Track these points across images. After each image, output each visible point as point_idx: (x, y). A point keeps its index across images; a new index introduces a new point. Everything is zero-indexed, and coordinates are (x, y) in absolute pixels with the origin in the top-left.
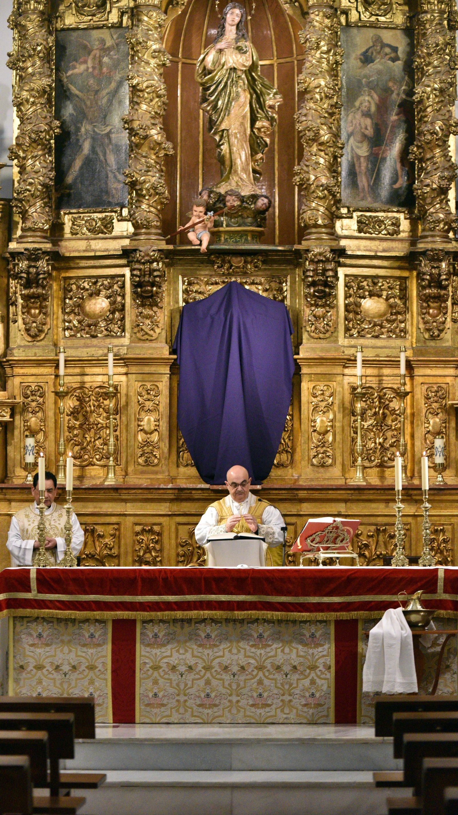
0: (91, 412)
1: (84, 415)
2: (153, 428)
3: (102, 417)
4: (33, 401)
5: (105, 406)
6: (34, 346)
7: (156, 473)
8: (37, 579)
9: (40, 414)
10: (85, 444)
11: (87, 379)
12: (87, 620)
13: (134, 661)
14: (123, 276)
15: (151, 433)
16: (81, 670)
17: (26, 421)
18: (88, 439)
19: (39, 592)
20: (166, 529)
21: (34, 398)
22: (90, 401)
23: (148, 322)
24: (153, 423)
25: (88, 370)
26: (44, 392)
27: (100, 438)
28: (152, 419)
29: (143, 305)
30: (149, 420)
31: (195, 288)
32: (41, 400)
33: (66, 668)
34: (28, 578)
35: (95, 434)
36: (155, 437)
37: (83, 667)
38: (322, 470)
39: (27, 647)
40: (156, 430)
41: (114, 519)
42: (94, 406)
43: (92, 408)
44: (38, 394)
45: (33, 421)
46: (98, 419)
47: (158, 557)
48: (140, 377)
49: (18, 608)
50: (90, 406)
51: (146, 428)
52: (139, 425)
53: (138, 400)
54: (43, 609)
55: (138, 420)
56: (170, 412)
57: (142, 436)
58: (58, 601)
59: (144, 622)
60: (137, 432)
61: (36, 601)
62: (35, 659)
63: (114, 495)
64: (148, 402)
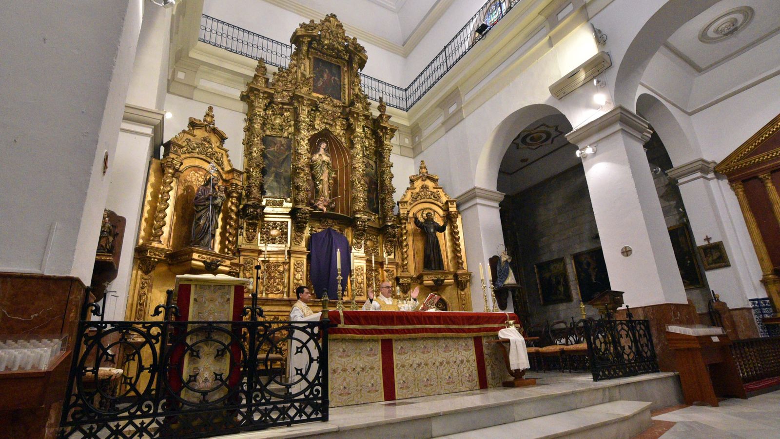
0: (272, 272)
1: (269, 273)
2: (300, 278)
3: (277, 274)
4: (249, 266)
5: (279, 269)
6: (249, 244)
8: (344, 316)
9: (251, 272)
10: (269, 285)
11: (270, 259)
12: (369, 340)
13: (393, 363)
14: (287, 222)
15: (299, 280)
16: (367, 370)
17: (244, 274)
18: (271, 283)
19: (345, 324)
23: (299, 238)
24: (300, 276)
25: (271, 256)
29: (298, 232)
30: (298, 275)
31: (314, 229)
33: (358, 370)
34: (339, 315)
35: (274, 281)
37: (367, 369)
38: (360, 297)
39: (337, 358)
40: (301, 279)
44: (250, 263)
46: (275, 275)
48: (295, 259)
49: (333, 334)
50: (272, 270)
51: (297, 278)
52: (294, 277)
53: (295, 267)
54: (348, 334)
55: (294, 275)
56: (307, 273)
57: (295, 281)
58: (356, 329)
59: (396, 340)
60: (294, 280)
61: (344, 329)
62: (342, 365)
63: (288, 303)
64: (298, 269)
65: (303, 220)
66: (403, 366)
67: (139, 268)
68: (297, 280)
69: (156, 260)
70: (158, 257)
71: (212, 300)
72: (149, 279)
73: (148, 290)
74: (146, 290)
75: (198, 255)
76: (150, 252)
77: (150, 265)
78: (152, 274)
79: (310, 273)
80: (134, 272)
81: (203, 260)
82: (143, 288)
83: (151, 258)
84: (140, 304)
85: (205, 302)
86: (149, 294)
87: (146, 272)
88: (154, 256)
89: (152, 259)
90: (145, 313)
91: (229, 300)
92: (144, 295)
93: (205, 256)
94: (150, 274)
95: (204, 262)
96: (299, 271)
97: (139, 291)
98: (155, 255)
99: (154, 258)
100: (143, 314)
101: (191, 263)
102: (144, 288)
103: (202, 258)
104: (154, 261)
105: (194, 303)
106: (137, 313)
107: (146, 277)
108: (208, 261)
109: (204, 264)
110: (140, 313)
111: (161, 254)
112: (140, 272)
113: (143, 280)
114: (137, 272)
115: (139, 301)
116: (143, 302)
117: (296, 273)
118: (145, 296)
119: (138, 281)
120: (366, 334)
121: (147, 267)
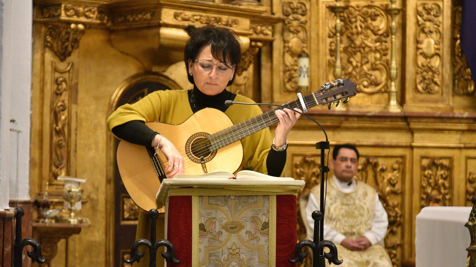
0: (358, 34)
1: (349, 37)
2: (433, 51)
3: (370, 40)
4: (296, 19)
5: (374, 27)
7: (436, 101)
9: (302, 35)
10: (350, 69)
15: (432, 56)
17: (285, 41)
18: (354, 64)
20: (456, 163)
21: (296, 16)
22: (356, 21)
24: (433, 46)
26: (306, 10)
27: (367, 62)
28: (433, 42)
30: (429, 43)
32: (303, 19)
35: (363, 57)
36: (436, 62)
40: (437, 54)
41: (398, 152)
42: (361, 27)
43: (359, 29)
44: (300, 11)
45: (294, 41)
46: (366, 42)
47: (447, 194)
50: (356, 27)
51: (425, 50)
52: (418, 48)
53: (418, 21)
55: (417, 42)
56: (453, 33)
57: (421, 60)
60: (416, 56)
63: (402, 124)
64: (428, 24)
67: (45, 46)
68: (425, 56)
69: (81, 26)
70: (83, 19)
71: (234, 228)
72: (69, 71)
73: (70, 97)
74: (65, 97)
75: (172, 12)
76: (66, 10)
77: (68, 39)
78: (74, 58)
79: (461, 32)
80: (38, 56)
81: (186, 24)
82: (58, 94)
83: (69, 23)
84: (58, 133)
85: (220, 233)
86: (74, 108)
87: (63, 55)
88: (75, 18)
89: (73, 26)
90: (69, 153)
91: (266, 225)
92: (63, 110)
93: (188, 14)
94: (69, 59)
95: (188, 29)
96: (431, 32)
97: (52, 103)
98: (77, 14)
99: (77, 23)
100: (65, 155)
101: (158, 34)
102: (61, 94)
103: (184, 20)
104: (76, 30)
105: (201, 236)
106: (54, 156)
107: (62, 66)
108: (198, 25)
110: (58, 152)
111: (90, 11)
112: (49, 56)
113: (57, 75)
114: (43, 55)
115: (54, 125)
116: (63, 127)
117: (422, 36)
118: (66, 112)
119: (48, 79)
121: (63, 44)
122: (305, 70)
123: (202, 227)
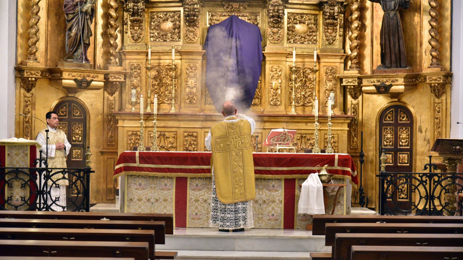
0: (163, 77)
1: (160, 79)
2: (193, 86)
3: (168, 80)
4: (135, 72)
5: (170, 75)
6: (136, 45)
7: (195, 107)
8: (139, 157)
9: (138, 78)
10: (160, 93)
11: (161, 61)
12: (163, 177)
13: (186, 197)
14: (180, 11)
15: (192, 88)
16: (160, 201)
17: (131, 81)
18: (162, 91)
19: (140, 163)
20: (199, 135)
21: (136, 70)
22: (163, 72)
23: (192, 34)
24: (193, 83)
25: (162, 57)
26: (141, 68)
27: (167, 90)
28: (193, 81)
29: (189, 26)
30: (192, 82)
31: (215, 18)
32: (139, 71)
33: (153, 200)
34: (135, 157)
35: (165, 88)
36: (194, 90)
37: (161, 200)
38: (275, 107)
39: (134, 190)
40: (195, 87)
41: (174, 130)
42: (165, 75)
43: (164, 75)
44: (138, 68)
45: (135, 81)
46: (167, 81)
47: (195, 148)
48: (187, 61)
49: (130, 171)
50: (163, 75)
51: (190, 85)
52: (187, 84)
54: (142, 171)
55: (186, 81)
58: (150, 168)
59: (191, 178)
60: (186, 88)
61: (139, 167)
62: (138, 196)
63: (175, 118)
64: (191, 73)
65: (192, 13)
66: (197, 201)
67: (21, 87)
68: (190, 88)
69: (33, 79)
70: (34, 76)
71: (17, 155)
72: (31, 97)
73: (32, 107)
74: (29, 107)
75: (68, 73)
76: (27, 73)
77: (29, 84)
78: (33, 91)
80: (18, 91)
81: (74, 78)
82: (27, 106)
83: (28, 78)
84: (26, 122)
85: (14, 156)
86: (34, 112)
87: (28, 90)
88: (31, 76)
89: (30, 79)
90: (31, 130)
91: (27, 154)
92: (29, 113)
93: (75, 74)
94: (31, 92)
95: (75, 80)
96: (192, 77)
97: (24, 110)
98: (31, 74)
99: (32, 78)
100: (30, 131)
101: (62, 82)
102: (28, 106)
103: (73, 76)
104: (32, 81)
105: (8, 157)
106: (25, 131)
107: (28, 95)
108: (79, 78)
109: (75, 82)
110: (27, 130)
111: (37, 72)
112: (23, 91)
113: (26, 98)
114: (20, 90)
115: (25, 119)
116: (29, 120)
117: (189, 79)
118: (30, 113)
119: (22, 100)
120: (159, 172)
121: (27, 86)
122: (134, 94)
123: (8, 154)
